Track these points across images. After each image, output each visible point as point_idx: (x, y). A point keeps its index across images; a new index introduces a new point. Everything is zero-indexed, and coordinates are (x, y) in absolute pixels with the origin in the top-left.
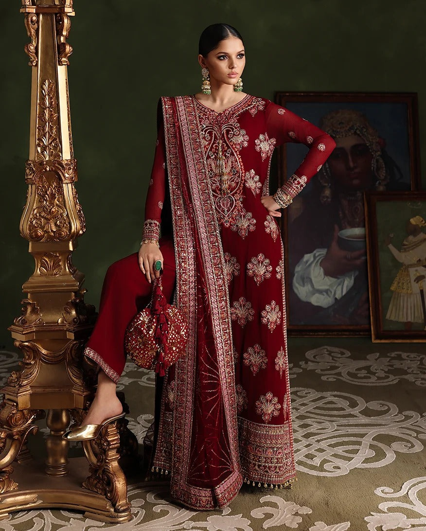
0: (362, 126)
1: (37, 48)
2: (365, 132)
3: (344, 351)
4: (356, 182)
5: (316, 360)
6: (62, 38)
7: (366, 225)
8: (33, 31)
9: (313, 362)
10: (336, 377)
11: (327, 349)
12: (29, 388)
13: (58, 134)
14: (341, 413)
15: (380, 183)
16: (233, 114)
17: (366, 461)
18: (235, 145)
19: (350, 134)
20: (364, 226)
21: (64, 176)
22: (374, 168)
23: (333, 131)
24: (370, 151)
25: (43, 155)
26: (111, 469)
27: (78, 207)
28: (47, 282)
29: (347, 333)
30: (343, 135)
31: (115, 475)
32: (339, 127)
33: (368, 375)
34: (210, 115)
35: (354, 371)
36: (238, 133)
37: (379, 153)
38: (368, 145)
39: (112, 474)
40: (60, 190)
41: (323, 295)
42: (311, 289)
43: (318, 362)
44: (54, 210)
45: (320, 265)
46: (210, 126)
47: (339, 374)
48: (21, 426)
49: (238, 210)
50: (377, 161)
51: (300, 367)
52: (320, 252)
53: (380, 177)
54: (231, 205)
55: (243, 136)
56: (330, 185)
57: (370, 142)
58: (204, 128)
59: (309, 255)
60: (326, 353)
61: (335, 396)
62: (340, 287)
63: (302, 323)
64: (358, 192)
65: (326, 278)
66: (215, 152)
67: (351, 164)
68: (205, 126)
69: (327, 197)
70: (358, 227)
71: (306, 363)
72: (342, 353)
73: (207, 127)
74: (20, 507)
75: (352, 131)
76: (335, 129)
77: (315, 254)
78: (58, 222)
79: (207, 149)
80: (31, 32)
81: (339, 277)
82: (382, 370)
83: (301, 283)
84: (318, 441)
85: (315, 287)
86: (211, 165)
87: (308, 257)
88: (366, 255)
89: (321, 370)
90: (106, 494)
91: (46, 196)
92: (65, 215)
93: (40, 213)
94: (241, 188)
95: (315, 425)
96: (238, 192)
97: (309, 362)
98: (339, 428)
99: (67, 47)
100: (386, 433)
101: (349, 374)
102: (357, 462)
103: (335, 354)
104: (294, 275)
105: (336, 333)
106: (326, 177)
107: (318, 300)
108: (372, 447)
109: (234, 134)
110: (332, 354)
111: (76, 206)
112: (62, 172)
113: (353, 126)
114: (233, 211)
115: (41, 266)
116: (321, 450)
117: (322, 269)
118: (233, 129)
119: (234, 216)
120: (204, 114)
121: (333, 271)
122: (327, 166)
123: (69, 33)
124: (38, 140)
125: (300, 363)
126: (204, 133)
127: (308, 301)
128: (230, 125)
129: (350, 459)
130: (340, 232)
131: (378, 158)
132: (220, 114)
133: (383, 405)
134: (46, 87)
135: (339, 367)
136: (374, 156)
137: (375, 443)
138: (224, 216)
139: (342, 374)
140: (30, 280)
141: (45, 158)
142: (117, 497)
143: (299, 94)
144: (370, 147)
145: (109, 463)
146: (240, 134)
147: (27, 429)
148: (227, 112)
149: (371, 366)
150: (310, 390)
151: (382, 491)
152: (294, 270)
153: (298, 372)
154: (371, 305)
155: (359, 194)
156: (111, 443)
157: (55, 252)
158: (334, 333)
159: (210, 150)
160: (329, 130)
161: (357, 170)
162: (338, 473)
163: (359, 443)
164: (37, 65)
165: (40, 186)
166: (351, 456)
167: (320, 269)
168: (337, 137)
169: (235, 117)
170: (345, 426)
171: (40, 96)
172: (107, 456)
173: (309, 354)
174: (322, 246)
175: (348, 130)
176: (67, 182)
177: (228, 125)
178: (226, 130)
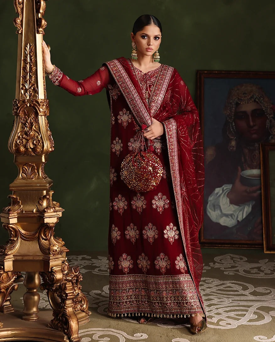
0: (260, 96)
1: (22, 21)
2: (262, 100)
3: (243, 257)
4: (255, 136)
5: (221, 262)
6: (40, 15)
7: (262, 168)
8: (19, 9)
9: (218, 263)
10: (235, 272)
11: (230, 255)
12: (12, 256)
13: (36, 81)
14: (236, 293)
15: (272, 138)
16: (154, 75)
17: (250, 321)
19: (251, 101)
20: (260, 168)
21: (39, 110)
22: (268, 126)
23: (239, 99)
24: (266, 114)
25: (25, 95)
26: (68, 313)
27: (49, 132)
28: (27, 183)
29: (246, 246)
30: (246, 102)
31: (71, 317)
32: (243, 96)
33: (259, 272)
34: (139, 74)
35: (248, 269)
37: (272, 115)
38: (264, 109)
39: (68, 316)
40: (36, 120)
41: (229, 218)
42: (220, 213)
43: (223, 264)
44: (32, 133)
45: (227, 196)
47: (238, 271)
48: (6, 283)
50: (271, 121)
51: (209, 266)
52: (226, 186)
53: (272, 133)
56: (235, 138)
57: (265, 107)
59: (218, 189)
60: (230, 258)
61: (232, 283)
62: (241, 213)
63: (213, 238)
64: (256, 144)
65: (231, 205)
67: (252, 124)
69: (233, 147)
70: (256, 168)
71: (214, 264)
72: (241, 259)
74: (4, 339)
75: (253, 99)
76: (240, 98)
77: (223, 188)
78: (35, 142)
80: (18, 10)
81: (240, 205)
82: (269, 269)
83: (213, 209)
84: (217, 309)
85: (223, 212)
87: (218, 190)
88: (261, 190)
89: (224, 268)
90: (64, 331)
91: (27, 124)
92: (39, 137)
93: (22, 136)
95: (216, 299)
97: (216, 263)
98: (233, 302)
99: (43, 20)
100: (267, 305)
101: (244, 271)
102: (244, 321)
103: (236, 259)
104: (208, 203)
105: (237, 246)
106: (233, 132)
107: (225, 222)
108: (255, 313)
110: (234, 259)
111: (47, 132)
112: (38, 108)
113: (253, 96)
115: (22, 173)
116: (218, 314)
117: (228, 199)
118: (153, 85)
121: (237, 200)
122: (234, 125)
123: (45, 12)
124: (22, 85)
125: (210, 264)
127: (218, 222)
128: (151, 82)
129: (238, 319)
130: (242, 172)
131: (271, 119)
132: (145, 74)
133: (267, 289)
134: (28, 48)
135: (238, 267)
136: (269, 117)
137: (258, 311)
139: (239, 271)
140: (15, 182)
141: (27, 98)
142: (72, 332)
143: (214, 72)
144: (265, 111)
145: (66, 309)
147: (10, 286)
148: (150, 73)
149: (261, 267)
150: (215, 280)
151: (259, 338)
152: (208, 199)
153: (207, 269)
154: (263, 226)
155: (257, 145)
156: (68, 295)
157: (33, 163)
158: (236, 246)
160: (235, 99)
161: (255, 128)
162: (229, 327)
163: (247, 311)
164: (22, 33)
165: (23, 117)
166: (240, 317)
167: (227, 199)
168: (242, 103)
169: (155, 77)
170: (238, 300)
171: (24, 55)
172: (65, 304)
173: (217, 259)
174: (228, 182)
175: (250, 98)
176: (42, 114)
177: (150, 82)
178: (149, 85)
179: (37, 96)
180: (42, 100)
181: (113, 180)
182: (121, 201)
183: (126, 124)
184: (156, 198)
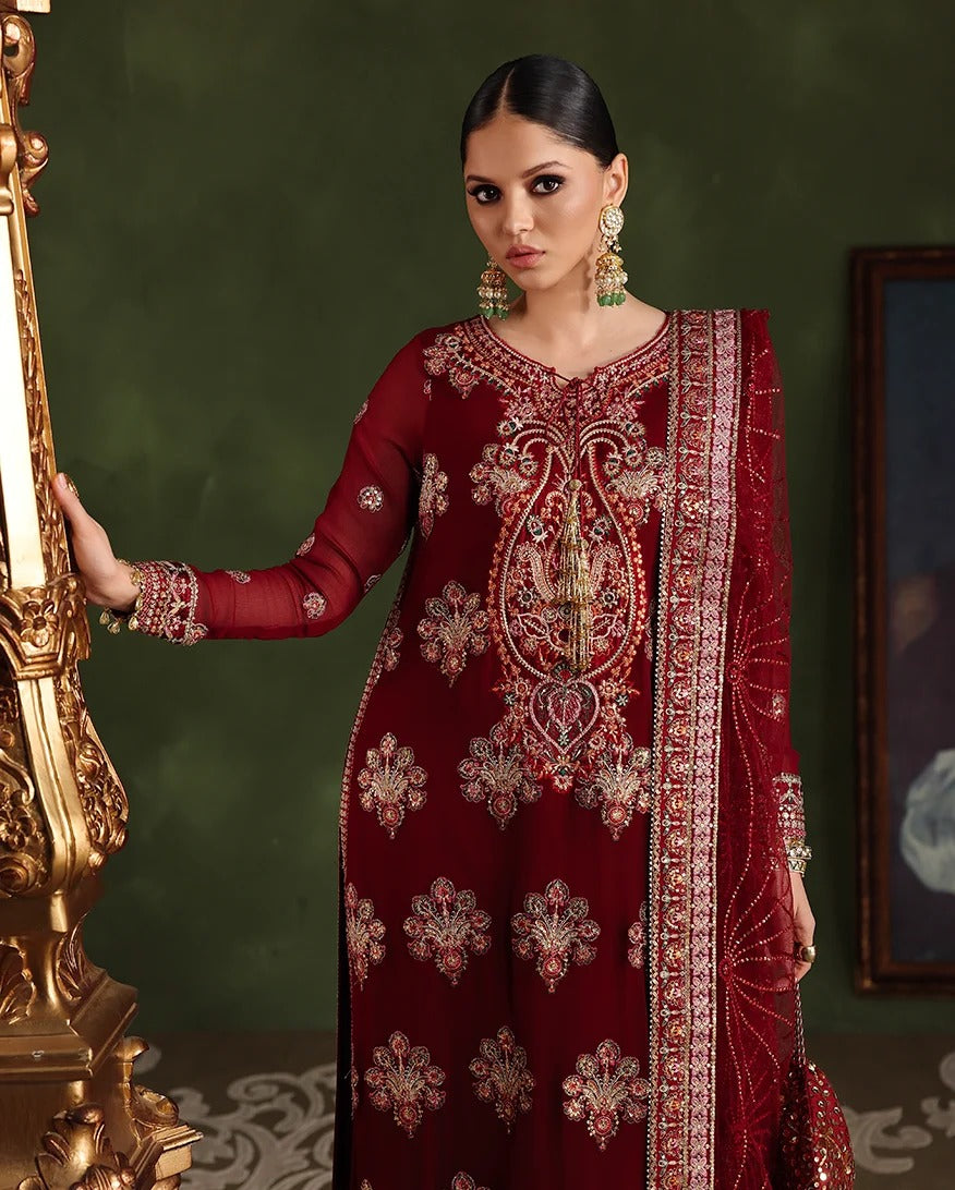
16: (623, 387)
18: (626, 503)
21: (19, 655)
34: (540, 384)
36: (639, 460)
40: (6, 704)
46: (539, 427)
49: (608, 737)
51: (922, 1122)
54: (585, 716)
55: (656, 473)
58: (518, 432)
59: (950, 755)
66: (551, 522)
68: (519, 425)
71: (944, 1105)
73: (526, 427)
78: (3, 827)
79: (523, 506)
83: (928, 836)
86: (528, 565)
92: (26, 800)
94: (628, 661)
96: (616, 672)
97: (951, 1103)
104: (903, 814)
109: (624, 465)
112: (10, 641)
114: (587, 737)
118: (621, 445)
119: (591, 755)
120: (517, 383)
125: (925, 1107)
126: (515, 449)
128: (610, 426)
132: (575, 384)
138: (556, 753)
143: (927, 254)
146: (645, 462)
148: (603, 378)
152: (905, 798)
153: (916, 1145)
159: (532, 512)
169: (631, 399)
173: (952, 1069)
176: (32, 674)
177: (603, 426)
178: (598, 445)
179: (5, 572)
180: (28, 591)
181: (368, 956)
182: (405, 1064)
183: (460, 665)
184: (585, 1064)
